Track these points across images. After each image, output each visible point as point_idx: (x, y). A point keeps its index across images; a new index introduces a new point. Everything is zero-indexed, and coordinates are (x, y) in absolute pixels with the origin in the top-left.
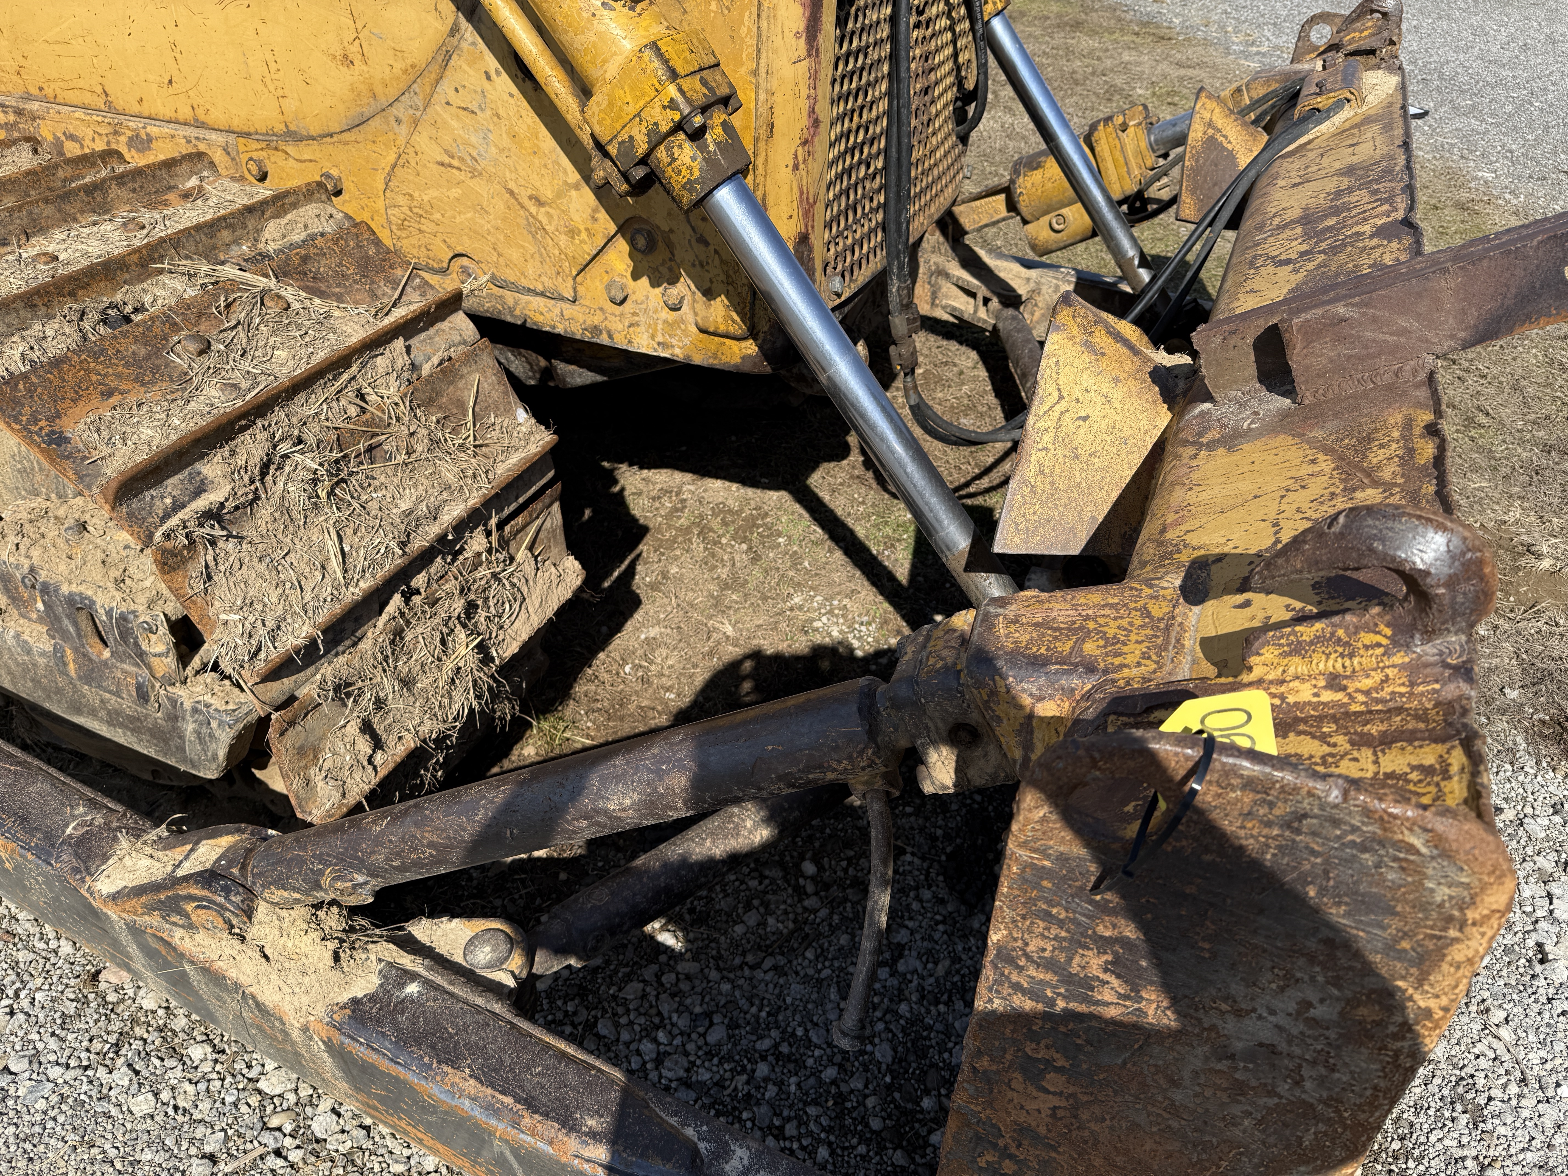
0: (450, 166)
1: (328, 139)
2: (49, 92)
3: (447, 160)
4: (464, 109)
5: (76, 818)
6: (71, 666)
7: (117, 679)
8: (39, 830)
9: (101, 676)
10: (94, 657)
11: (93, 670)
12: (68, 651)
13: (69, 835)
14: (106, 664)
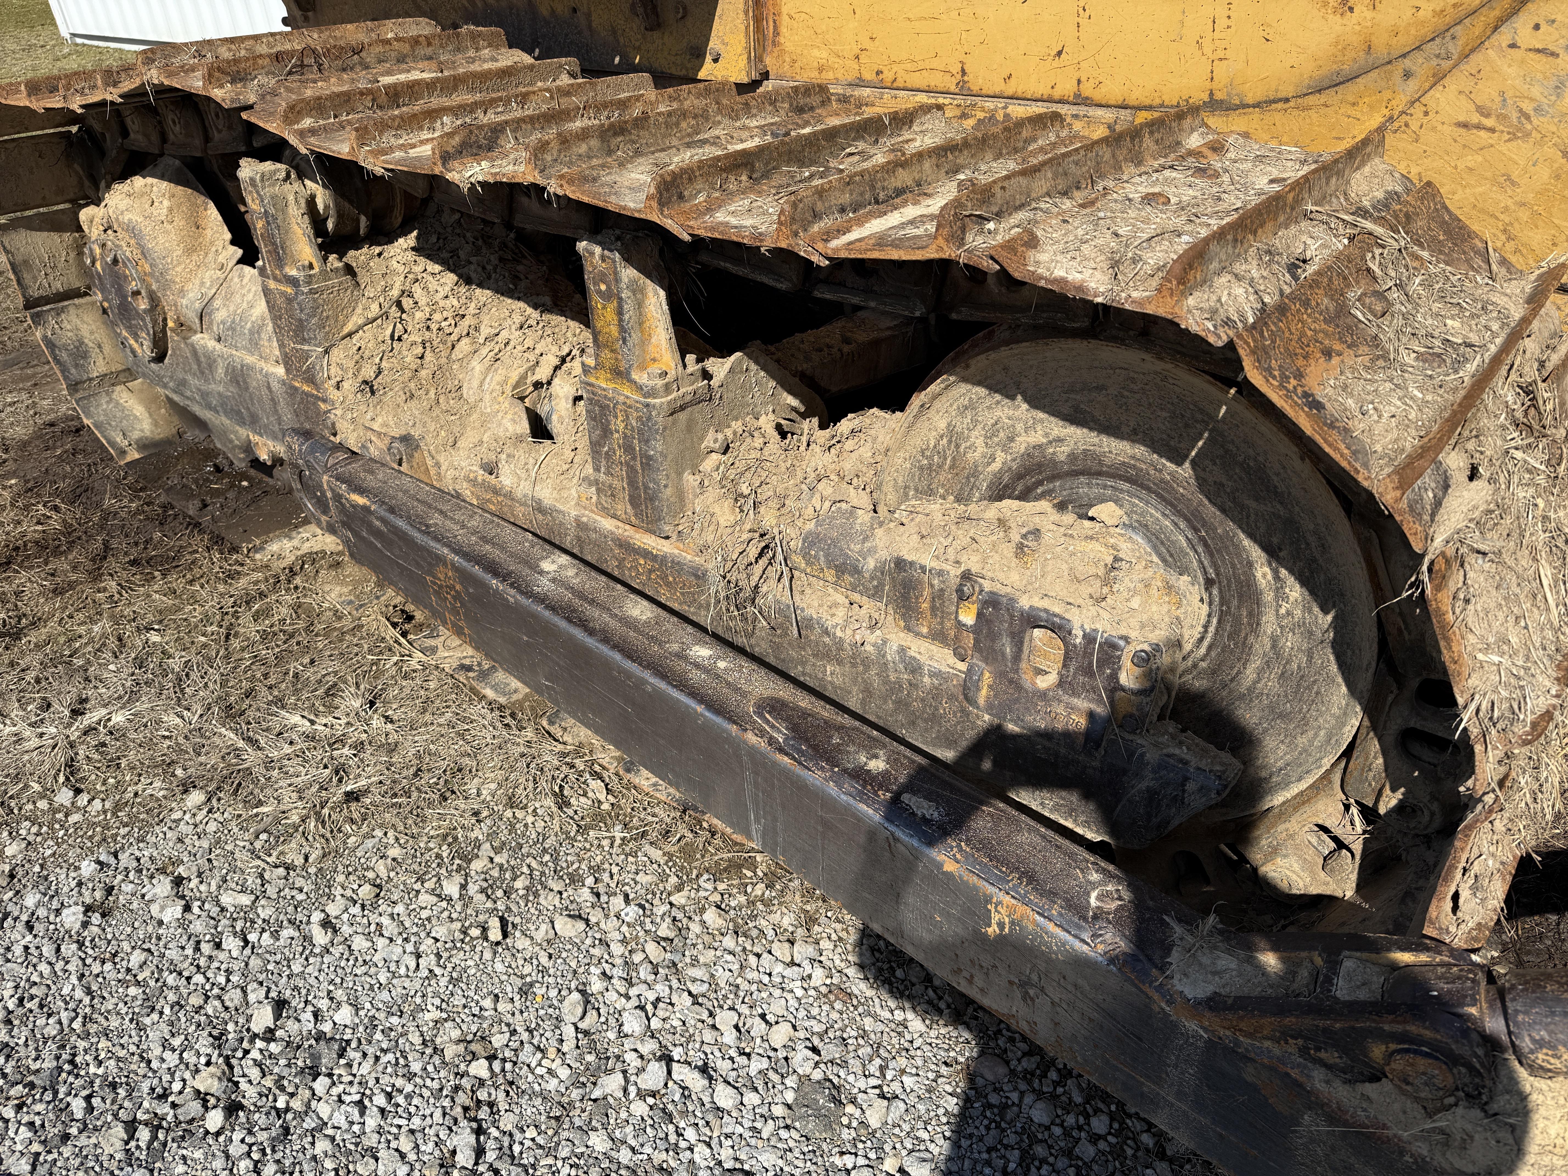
0: (1479, 127)
1: (1280, 105)
2: (888, 76)
3: (1475, 118)
4: (1538, 51)
5: (1094, 885)
6: (984, 692)
7: (1053, 715)
8: (1055, 894)
9: (1027, 709)
10: (1027, 685)
11: (1017, 700)
12: (987, 675)
13: (1098, 908)
14: (1043, 695)
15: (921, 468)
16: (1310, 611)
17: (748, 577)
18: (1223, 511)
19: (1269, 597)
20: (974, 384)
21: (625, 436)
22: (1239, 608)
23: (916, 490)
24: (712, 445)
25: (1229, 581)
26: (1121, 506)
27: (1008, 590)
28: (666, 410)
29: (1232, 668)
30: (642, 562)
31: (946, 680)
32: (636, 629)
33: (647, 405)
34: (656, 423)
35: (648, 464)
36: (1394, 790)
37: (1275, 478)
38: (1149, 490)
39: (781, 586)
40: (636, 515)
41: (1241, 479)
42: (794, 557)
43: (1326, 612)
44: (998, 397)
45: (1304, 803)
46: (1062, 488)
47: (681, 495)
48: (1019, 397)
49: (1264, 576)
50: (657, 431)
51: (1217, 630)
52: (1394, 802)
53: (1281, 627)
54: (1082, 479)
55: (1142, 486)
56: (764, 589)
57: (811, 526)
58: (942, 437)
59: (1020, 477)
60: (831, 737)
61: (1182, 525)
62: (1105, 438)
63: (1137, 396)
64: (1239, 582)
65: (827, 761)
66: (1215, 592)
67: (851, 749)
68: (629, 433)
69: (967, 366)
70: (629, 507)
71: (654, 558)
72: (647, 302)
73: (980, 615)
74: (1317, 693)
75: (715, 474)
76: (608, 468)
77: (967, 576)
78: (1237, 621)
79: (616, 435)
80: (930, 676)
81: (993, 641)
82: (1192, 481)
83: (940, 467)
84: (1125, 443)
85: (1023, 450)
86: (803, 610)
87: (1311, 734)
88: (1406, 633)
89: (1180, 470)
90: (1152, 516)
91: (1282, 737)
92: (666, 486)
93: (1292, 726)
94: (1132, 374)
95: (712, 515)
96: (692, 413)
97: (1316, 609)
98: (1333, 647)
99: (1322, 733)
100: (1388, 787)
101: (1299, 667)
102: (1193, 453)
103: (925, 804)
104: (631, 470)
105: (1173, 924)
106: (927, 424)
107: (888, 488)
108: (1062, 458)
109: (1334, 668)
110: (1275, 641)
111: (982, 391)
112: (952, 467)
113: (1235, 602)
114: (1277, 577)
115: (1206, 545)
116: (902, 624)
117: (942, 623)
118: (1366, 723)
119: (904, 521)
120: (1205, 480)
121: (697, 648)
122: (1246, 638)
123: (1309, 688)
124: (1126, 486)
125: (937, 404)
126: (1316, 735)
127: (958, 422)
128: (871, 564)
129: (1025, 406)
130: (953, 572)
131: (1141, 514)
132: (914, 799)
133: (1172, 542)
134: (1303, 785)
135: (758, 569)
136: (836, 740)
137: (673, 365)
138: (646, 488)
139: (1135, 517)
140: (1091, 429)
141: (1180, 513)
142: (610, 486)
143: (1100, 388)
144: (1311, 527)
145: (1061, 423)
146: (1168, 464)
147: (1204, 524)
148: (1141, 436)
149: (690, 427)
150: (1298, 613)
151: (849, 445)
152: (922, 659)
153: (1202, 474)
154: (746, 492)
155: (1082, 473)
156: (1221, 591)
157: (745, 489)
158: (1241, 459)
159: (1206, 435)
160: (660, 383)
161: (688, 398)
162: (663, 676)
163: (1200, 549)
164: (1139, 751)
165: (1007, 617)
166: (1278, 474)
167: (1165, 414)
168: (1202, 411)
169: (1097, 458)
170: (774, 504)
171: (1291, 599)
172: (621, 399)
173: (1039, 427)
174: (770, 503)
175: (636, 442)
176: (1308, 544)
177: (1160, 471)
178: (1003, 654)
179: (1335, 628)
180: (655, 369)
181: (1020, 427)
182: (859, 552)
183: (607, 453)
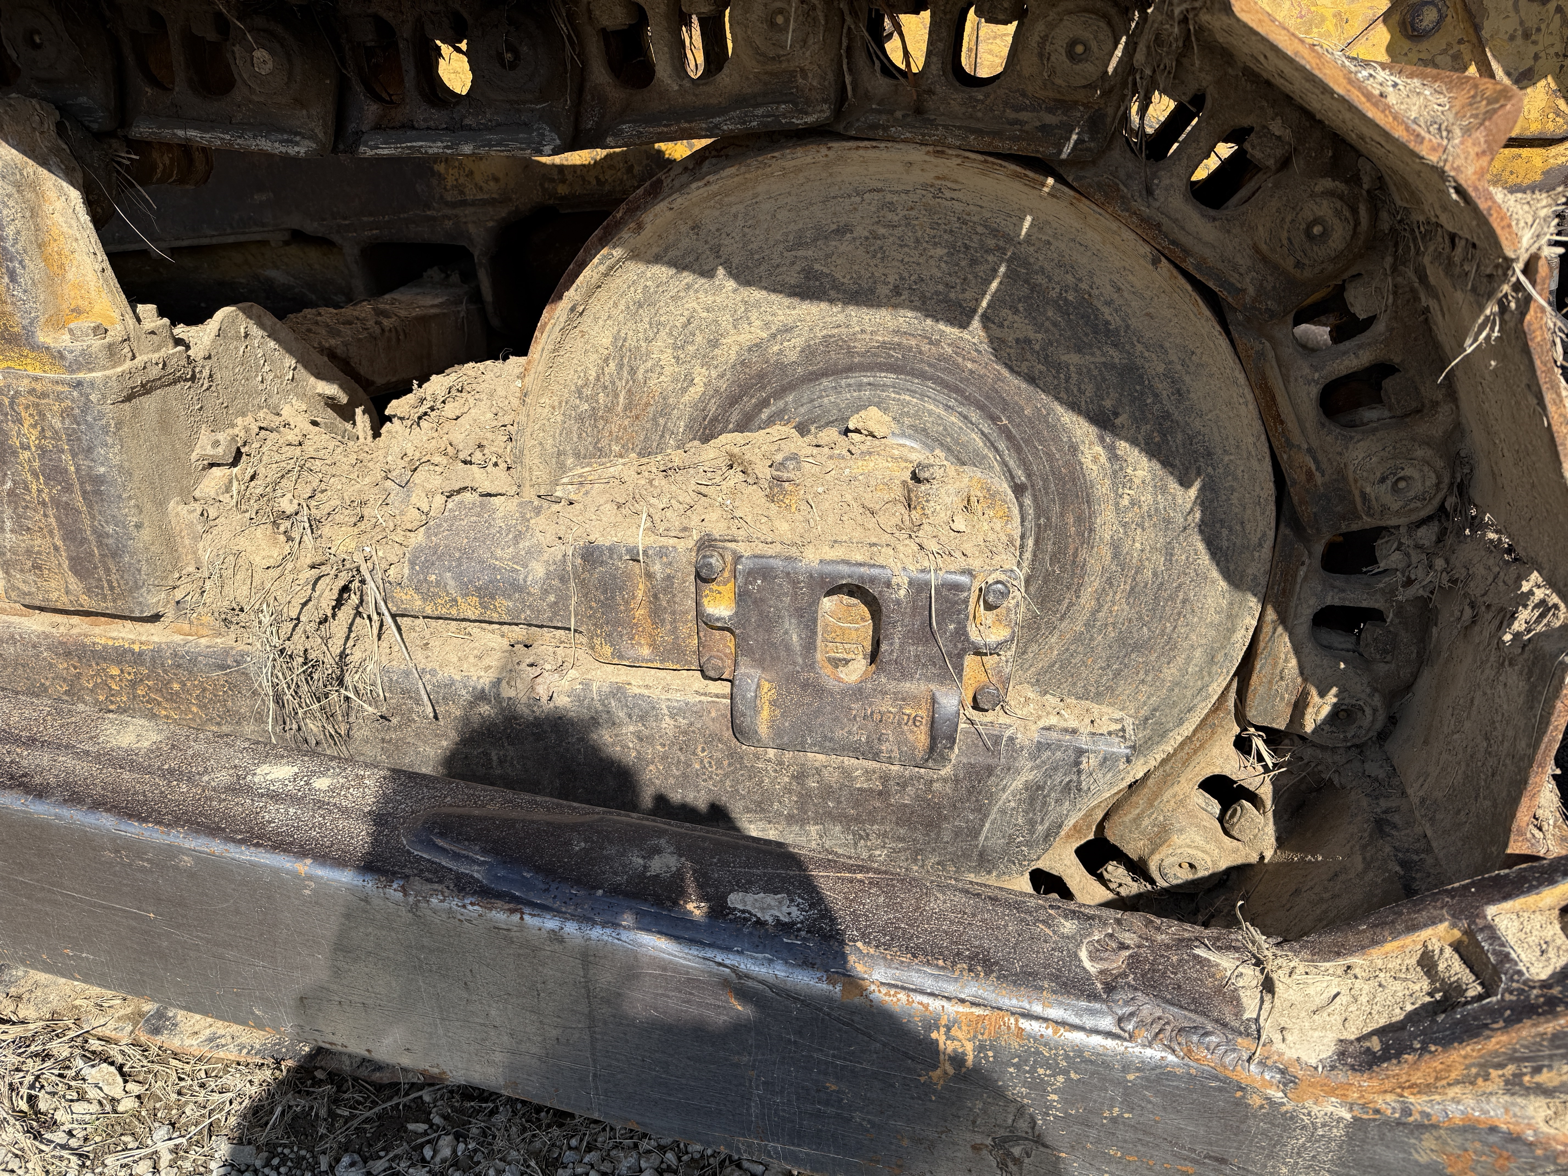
5: (1075, 940)
6: (765, 714)
7: (877, 717)
8: (1034, 975)
9: (836, 719)
10: (830, 683)
11: (818, 712)
12: (766, 686)
13: (1101, 972)
14: (858, 692)
15: (580, 419)
16: (1164, 490)
17: (325, 640)
18: (1031, 380)
19: (1103, 488)
20: (648, 262)
21: (43, 452)
22: (1062, 515)
23: (577, 455)
24: (210, 451)
25: (1045, 480)
26: (886, 410)
27: (777, 548)
28: (116, 391)
29: (1059, 602)
30: (115, 671)
31: (699, 715)
32: (133, 766)
33: (79, 384)
34: (101, 416)
35: (98, 493)
36: (1322, 694)
37: (1106, 310)
38: (923, 376)
39: (384, 644)
40: (88, 591)
41: (1055, 324)
42: (399, 594)
43: (1185, 484)
44: (688, 277)
45: (1195, 752)
46: (798, 404)
47: (169, 541)
48: (721, 271)
49: (1095, 460)
50: (105, 430)
51: (1035, 555)
52: (1326, 710)
53: (1125, 525)
54: (826, 382)
55: (914, 373)
56: (356, 656)
57: (419, 538)
58: (606, 360)
59: (733, 400)
60: (568, 843)
61: (974, 415)
62: (852, 310)
63: (898, 232)
64: (1060, 478)
65: (578, 882)
66: (1028, 501)
67: (611, 850)
68: (48, 444)
69: (640, 227)
70: (72, 579)
71: (138, 658)
72: (47, 208)
73: (742, 597)
74: (1184, 602)
75: (225, 498)
76: (18, 518)
77: (706, 544)
78: (1061, 534)
79: (25, 455)
80: (673, 716)
81: (769, 631)
82: (985, 347)
83: (609, 409)
84: (883, 312)
85: (733, 357)
86: (433, 673)
87: (1181, 660)
88: (1317, 475)
89: (965, 335)
90: (931, 413)
91: (1142, 675)
92: (138, 526)
93: (1153, 657)
94: (889, 197)
95: (238, 555)
96: (164, 399)
97: (1173, 485)
98: (1201, 532)
99: (1198, 653)
100: (1314, 692)
101: (1155, 574)
102: (984, 304)
103: (770, 899)
104: (65, 509)
105: (1213, 957)
106: (580, 343)
107: (532, 459)
108: (793, 356)
109: (1205, 559)
110: (1116, 547)
111: (662, 272)
112: (628, 407)
113: (1057, 508)
114: (1114, 457)
115: (1010, 437)
116: (608, 650)
117: (674, 631)
118: (1271, 615)
119: (572, 497)
120: (1002, 341)
121: (265, 768)
122: (1075, 555)
123: (1171, 598)
124: (889, 378)
125: (595, 306)
126: (1189, 659)
127: (628, 330)
128: (538, 570)
129: (731, 284)
130: (681, 545)
131: (916, 415)
132: (750, 897)
133: (964, 445)
134: (1188, 729)
135: (338, 627)
136: (579, 846)
137: (116, 315)
138: (101, 536)
139: (907, 421)
140: (831, 301)
141: (969, 400)
142: (29, 552)
143: (842, 231)
144: (1161, 368)
145: (787, 301)
146: (948, 329)
147: (1005, 406)
148: (905, 295)
149: (165, 423)
150: (1147, 499)
151: (450, 409)
152: (655, 694)
153: (998, 332)
154: (290, 509)
155: (825, 374)
156: (1035, 499)
157: (287, 505)
158: (1054, 294)
159: (1002, 269)
160: (96, 344)
161: (155, 372)
162: (213, 831)
163: (1002, 445)
164: (1008, 733)
165: (787, 586)
166: (1108, 303)
167: (940, 251)
168: (995, 233)
169: (845, 346)
170: (346, 516)
171: (1137, 481)
172: (24, 385)
173: (754, 315)
174: (338, 518)
175: (66, 457)
176: (1156, 395)
177: (937, 343)
178: (788, 648)
179: (1202, 504)
180: (85, 323)
181: (726, 320)
182: (514, 559)
183: (11, 493)
